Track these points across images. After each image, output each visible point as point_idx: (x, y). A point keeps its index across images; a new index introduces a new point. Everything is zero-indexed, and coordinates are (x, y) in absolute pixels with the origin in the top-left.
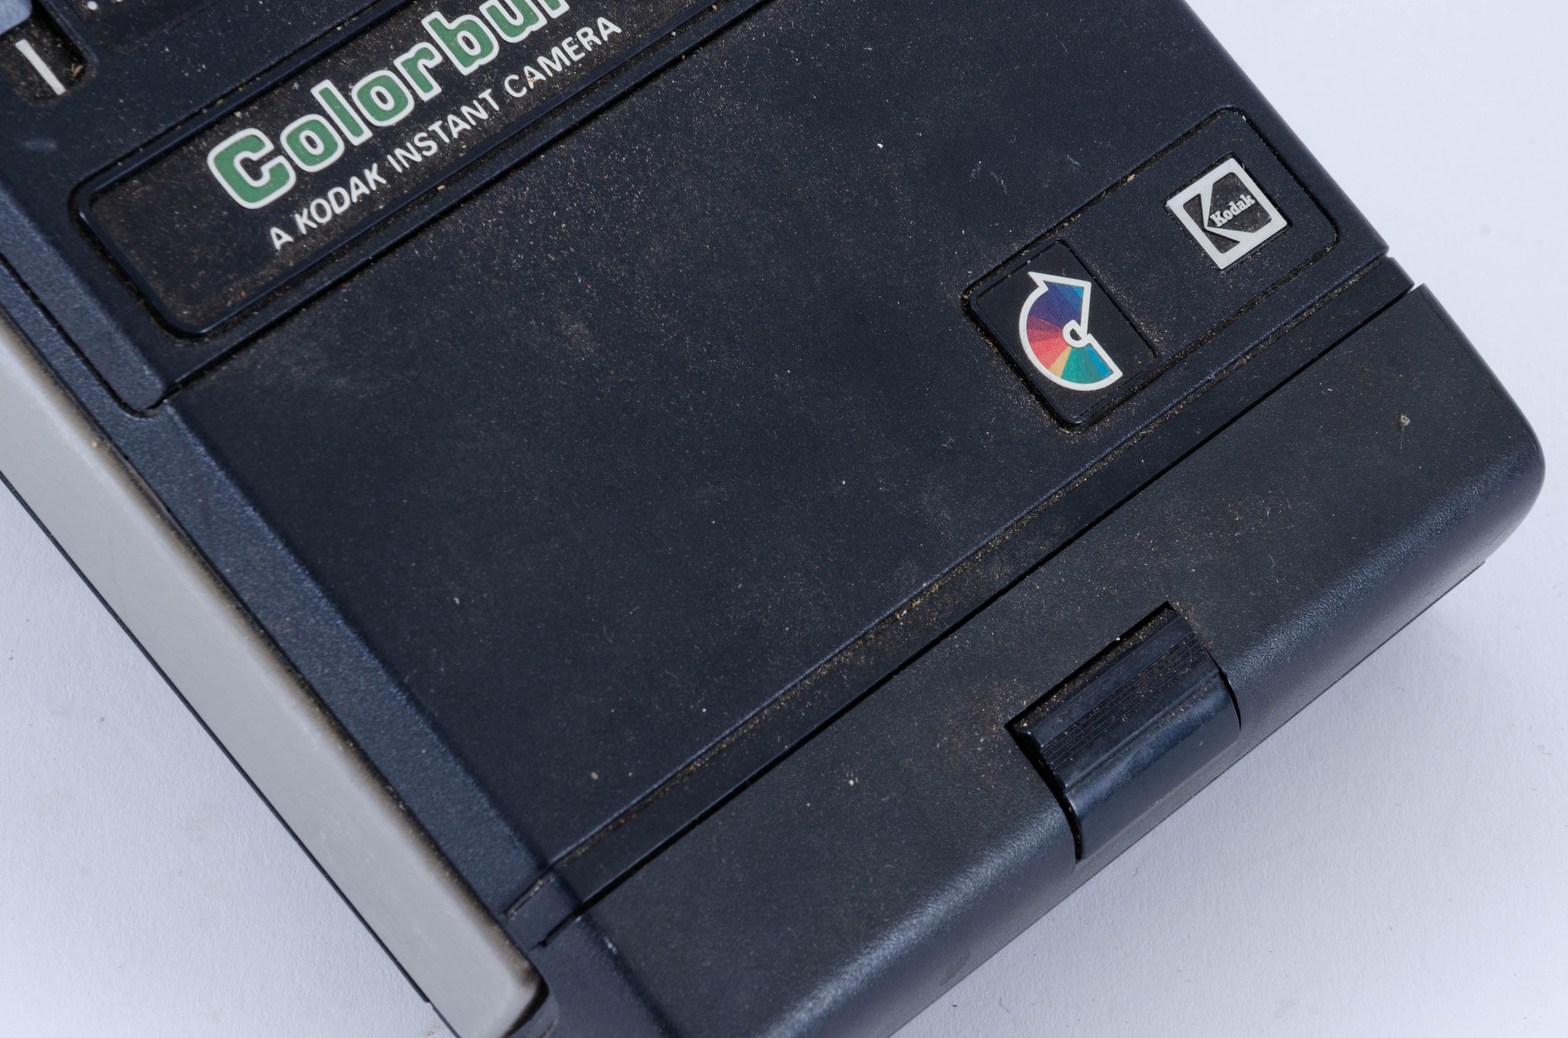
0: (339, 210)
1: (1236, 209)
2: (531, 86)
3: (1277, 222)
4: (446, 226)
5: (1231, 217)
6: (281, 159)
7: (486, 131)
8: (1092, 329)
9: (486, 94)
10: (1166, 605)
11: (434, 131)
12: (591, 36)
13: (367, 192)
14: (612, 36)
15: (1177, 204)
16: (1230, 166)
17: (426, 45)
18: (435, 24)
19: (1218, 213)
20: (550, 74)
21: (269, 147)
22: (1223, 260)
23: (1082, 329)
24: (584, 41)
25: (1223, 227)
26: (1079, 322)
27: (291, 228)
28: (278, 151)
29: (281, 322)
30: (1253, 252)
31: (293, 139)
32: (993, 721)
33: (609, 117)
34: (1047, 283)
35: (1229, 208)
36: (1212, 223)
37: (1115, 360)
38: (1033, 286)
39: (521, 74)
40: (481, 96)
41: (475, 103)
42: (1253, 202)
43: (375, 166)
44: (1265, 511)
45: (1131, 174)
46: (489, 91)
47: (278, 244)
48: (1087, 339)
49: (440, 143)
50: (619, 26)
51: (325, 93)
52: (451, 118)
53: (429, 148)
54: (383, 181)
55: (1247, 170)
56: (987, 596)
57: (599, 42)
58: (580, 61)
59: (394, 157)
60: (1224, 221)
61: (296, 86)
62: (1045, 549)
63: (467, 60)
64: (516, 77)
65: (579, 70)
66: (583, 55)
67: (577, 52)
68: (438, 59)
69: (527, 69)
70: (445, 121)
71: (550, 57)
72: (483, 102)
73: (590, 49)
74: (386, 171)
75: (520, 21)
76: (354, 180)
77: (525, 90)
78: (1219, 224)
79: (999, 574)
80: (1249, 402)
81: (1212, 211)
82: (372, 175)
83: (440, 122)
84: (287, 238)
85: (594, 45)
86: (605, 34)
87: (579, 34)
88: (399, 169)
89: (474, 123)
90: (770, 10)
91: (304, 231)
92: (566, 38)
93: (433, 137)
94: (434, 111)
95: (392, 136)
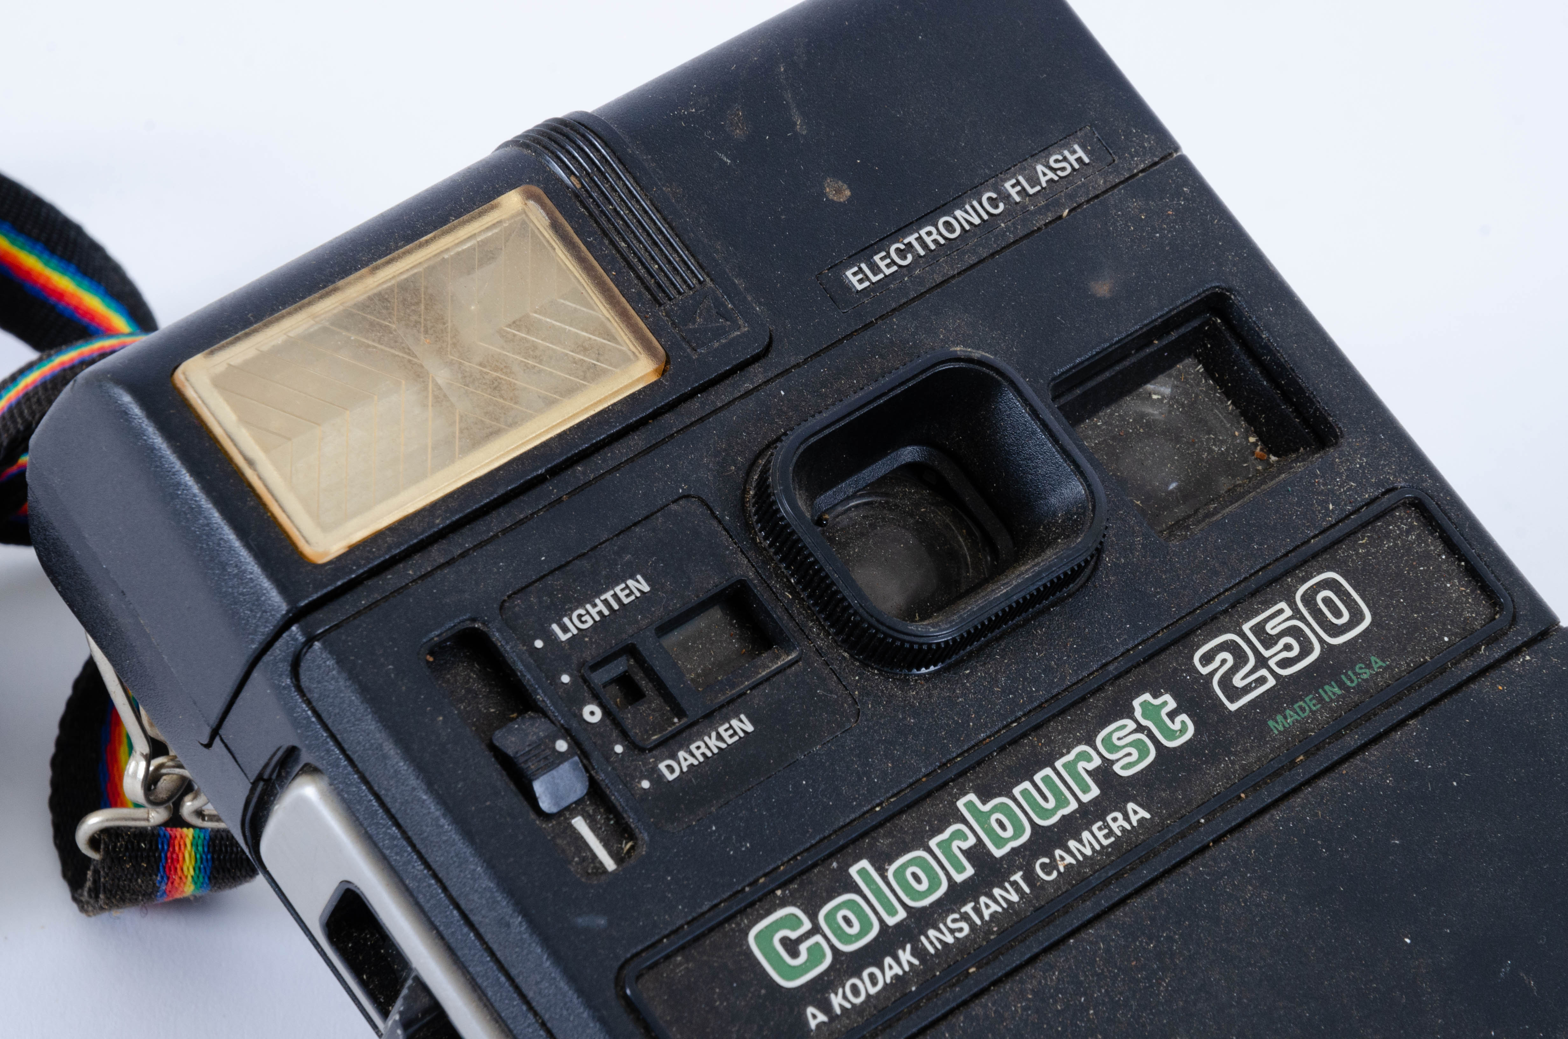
0: (873, 991)
2: (1062, 869)
4: (976, 1009)
6: (818, 938)
7: (1016, 913)
9: (1017, 877)
12: (1121, 822)
13: (900, 973)
14: (1141, 821)
17: (961, 826)
18: (970, 805)
20: (1080, 858)
21: (807, 925)
24: (1114, 826)
27: (826, 1007)
28: (816, 929)
33: (1137, 902)
40: (1012, 879)
41: (1007, 885)
43: (908, 947)
46: (1021, 873)
47: (813, 1024)
49: (972, 925)
50: (1149, 811)
51: (863, 872)
52: (983, 900)
53: (961, 930)
54: (916, 962)
57: (1128, 827)
59: (927, 938)
61: (835, 865)
63: (999, 842)
64: (1047, 860)
65: (1108, 855)
66: (1112, 839)
67: (1106, 837)
68: (972, 841)
69: (1058, 852)
70: (977, 902)
71: (1081, 841)
72: (1014, 884)
73: (1119, 834)
74: (919, 952)
75: (1051, 804)
76: (888, 960)
77: (1055, 874)
82: (906, 956)
84: (822, 1018)
85: (1124, 830)
86: (1134, 819)
87: (1109, 818)
88: (932, 950)
89: (1005, 905)
90: (1297, 800)
91: (838, 1011)
92: (1097, 822)
93: (965, 919)
94: (967, 892)
95: (925, 917)
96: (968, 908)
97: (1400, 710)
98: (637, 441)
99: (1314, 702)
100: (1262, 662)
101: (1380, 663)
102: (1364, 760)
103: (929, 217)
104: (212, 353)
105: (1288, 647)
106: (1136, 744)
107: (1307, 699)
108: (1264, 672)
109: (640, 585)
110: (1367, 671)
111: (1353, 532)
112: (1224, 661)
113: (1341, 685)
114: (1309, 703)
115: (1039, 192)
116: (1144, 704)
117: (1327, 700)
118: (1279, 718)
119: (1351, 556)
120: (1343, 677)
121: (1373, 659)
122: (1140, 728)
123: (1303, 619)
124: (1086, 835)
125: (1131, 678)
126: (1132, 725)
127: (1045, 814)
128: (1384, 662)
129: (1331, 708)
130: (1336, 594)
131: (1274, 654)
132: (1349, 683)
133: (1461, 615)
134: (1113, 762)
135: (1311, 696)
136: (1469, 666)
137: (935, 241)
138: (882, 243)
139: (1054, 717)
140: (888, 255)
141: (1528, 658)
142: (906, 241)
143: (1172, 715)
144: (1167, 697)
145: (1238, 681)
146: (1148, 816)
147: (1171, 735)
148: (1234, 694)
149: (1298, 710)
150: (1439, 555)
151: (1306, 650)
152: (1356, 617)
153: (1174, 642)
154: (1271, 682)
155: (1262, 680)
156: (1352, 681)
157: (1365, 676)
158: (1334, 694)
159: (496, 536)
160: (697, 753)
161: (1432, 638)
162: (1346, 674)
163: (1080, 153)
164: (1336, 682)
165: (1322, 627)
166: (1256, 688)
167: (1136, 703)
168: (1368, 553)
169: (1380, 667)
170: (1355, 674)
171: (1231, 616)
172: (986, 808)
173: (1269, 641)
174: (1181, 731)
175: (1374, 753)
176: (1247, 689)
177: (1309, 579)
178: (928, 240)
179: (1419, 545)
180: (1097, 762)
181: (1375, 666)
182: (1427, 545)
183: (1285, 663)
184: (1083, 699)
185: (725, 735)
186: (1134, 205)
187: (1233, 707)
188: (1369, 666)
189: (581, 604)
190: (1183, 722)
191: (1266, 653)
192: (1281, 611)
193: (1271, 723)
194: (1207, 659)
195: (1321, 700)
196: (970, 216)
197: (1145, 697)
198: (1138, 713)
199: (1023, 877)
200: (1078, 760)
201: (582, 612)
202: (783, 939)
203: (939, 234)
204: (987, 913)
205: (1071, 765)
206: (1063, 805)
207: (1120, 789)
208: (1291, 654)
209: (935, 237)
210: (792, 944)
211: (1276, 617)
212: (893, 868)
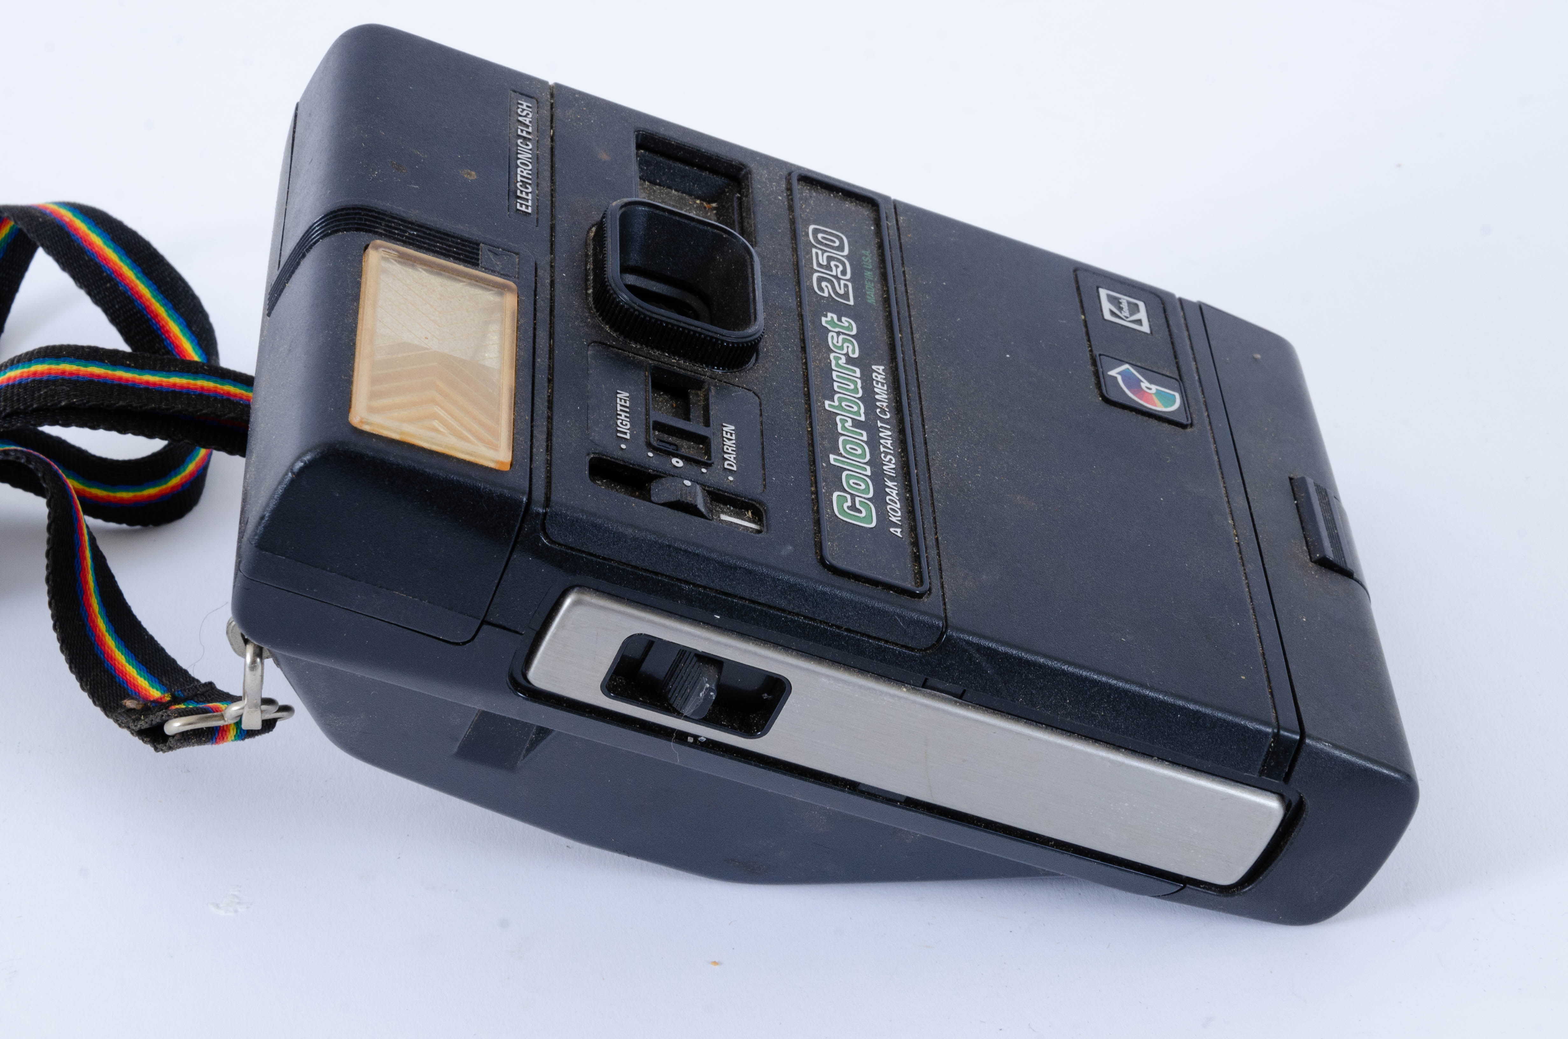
2: (888, 410)
4: (936, 487)
7: (897, 438)
10: (1290, 478)
12: (879, 376)
14: (883, 370)
18: (830, 405)
27: (895, 525)
32: (1307, 562)
39: (879, 407)
41: (880, 429)
43: (886, 479)
47: (899, 534)
49: (890, 454)
50: (881, 365)
51: (835, 460)
52: (882, 441)
54: (895, 483)
57: (884, 377)
59: (886, 471)
61: (824, 464)
65: (892, 393)
69: (878, 404)
71: (878, 394)
72: (882, 427)
74: (891, 479)
76: (887, 490)
78: (1128, 316)
81: (1121, 313)
82: (890, 484)
83: (881, 446)
84: (899, 530)
86: (881, 371)
87: (874, 378)
88: (894, 475)
90: (914, 326)
91: (900, 523)
92: (873, 382)
93: (887, 454)
94: (874, 442)
95: (876, 463)
96: (882, 449)
99: (870, 282)
100: (837, 278)
101: (868, 252)
102: (911, 294)
103: (513, 164)
105: (837, 266)
106: (844, 340)
107: (867, 283)
108: (842, 282)
109: (624, 394)
110: (868, 258)
112: (827, 286)
114: (869, 284)
115: (533, 129)
116: (827, 322)
117: (872, 279)
118: (868, 297)
119: (808, 215)
120: (865, 266)
121: (864, 252)
122: (838, 333)
123: (826, 251)
124: (876, 390)
125: (810, 315)
126: (835, 335)
127: (855, 391)
129: (877, 282)
130: (822, 233)
131: (836, 272)
132: (869, 268)
133: (864, 215)
134: (848, 354)
135: (866, 281)
136: (893, 233)
137: (528, 174)
140: (521, 190)
141: (901, 218)
142: (519, 180)
143: (840, 320)
144: (829, 315)
145: (840, 291)
146: (883, 367)
147: (849, 329)
148: (846, 296)
149: (869, 289)
150: (831, 196)
151: (843, 263)
152: (839, 238)
154: (850, 285)
155: (846, 286)
156: (870, 265)
157: (870, 261)
158: (871, 274)
160: (730, 451)
162: (863, 264)
163: (525, 103)
164: (866, 269)
165: (835, 250)
166: (848, 290)
167: (824, 324)
168: (811, 210)
169: (869, 254)
170: (867, 262)
171: (806, 266)
172: (836, 403)
173: (829, 268)
174: (850, 325)
176: (847, 293)
177: (808, 233)
178: (525, 174)
179: (820, 195)
180: (843, 357)
181: (868, 254)
182: (822, 194)
183: (844, 272)
185: (729, 436)
186: (570, 113)
187: (852, 303)
188: (866, 256)
189: (616, 418)
190: (846, 321)
191: (834, 273)
192: (817, 253)
193: (869, 301)
194: (821, 289)
195: (870, 280)
196: (525, 155)
197: (824, 319)
198: (830, 328)
199: (881, 422)
200: (837, 361)
201: (621, 421)
202: (848, 507)
203: (525, 169)
204: (889, 446)
205: (838, 365)
206: (855, 383)
207: (863, 363)
208: (841, 268)
209: (525, 172)
210: (853, 507)
211: (819, 256)
212: (842, 451)
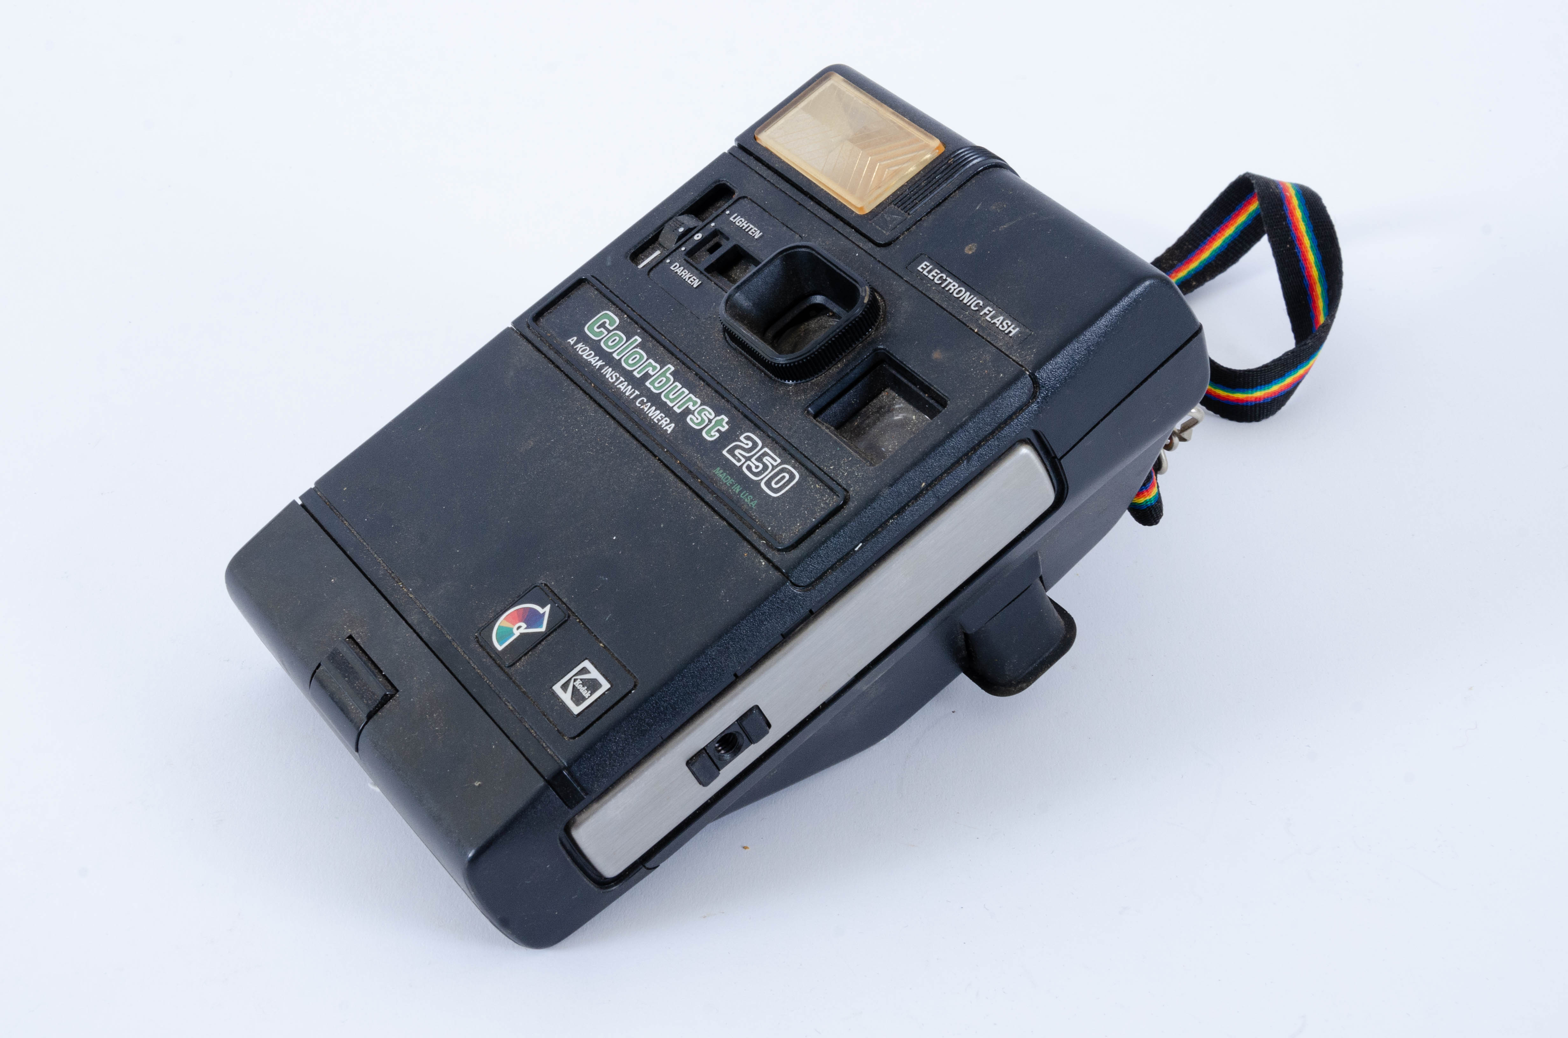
0: (584, 356)
1: (583, 690)
2: (641, 407)
3: (576, 710)
5: (578, 688)
6: (606, 333)
7: (621, 397)
8: (522, 635)
9: (637, 392)
10: (397, 691)
11: (620, 379)
12: (665, 423)
13: (592, 363)
14: (666, 430)
15: (586, 664)
16: (605, 686)
18: (669, 368)
19: (581, 682)
20: (647, 413)
21: (611, 328)
22: (557, 688)
23: (523, 630)
24: (663, 421)
25: (574, 686)
26: (526, 628)
27: (576, 343)
28: (609, 331)
29: (539, 350)
30: (562, 702)
31: (616, 334)
32: (352, 630)
33: (627, 435)
34: (544, 613)
35: (583, 686)
36: (575, 680)
37: (507, 647)
38: (543, 607)
39: (647, 402)
40: (636, 391)
41: (633, 390)
42: (587, 697)
43: (604, 363)
44: (437, 727)
45: (604, 644)
46: (639, 393)
47: (570, 340)
48: (517, 633)
49: (615, 382)
50: (671, 432)
51: (636, 340)
52: (626, 383)
53: (612, 379)
54: (597, 367)
55: (604, 694)
56: (404, 615)
57: (663, 427)
58: (654, 422)
59: (608, 368)
60: (576, 686)
61: (639, 331)
62: (424, 635)
63: (652, 383)
64: (645, 401)
65: (650, 423)
66: (657, 422)
67: (658, 420)
68: (652, 373)
69: (649, 404)
70: (625, 381)
71: (655, 411)
72: (634, 392)
73: (659, 424)
74: (601, 367)
75: (671, 397)
76: (597, 358)
77: (639, 405)
78: (575, 684)
79: (413, 619)
80: (488, 710)
81: (581, 679)
82: (600, 363)
83: (624, 380)
84: (572, 343)
85: (661, 425)
86: (667, 428)
87: (667, 418)
88: (602, 372)
89: (624, 391)
90: (680, 484)
91: (575, 347)
92: (664, 414)
93: (617, 379)
94: (628, 376)
95: (616, 365)
96: (622, 379)
97: (727, 514)
98: (828, 217)
99: (731, 483)
100: (748, 459)
101: (754, 505)
102: (702, 507)
103: (962, 282)
104: (845, 81)
105: (757, 467)
106: (703, 420)
107: (732, 480)
108: (743, 460)
109: (758, 234)
110: (749, 500)
111: (821, 481)
112: (747, 444)
113: (741, 492)
114: (730, 481)
115: (988, 321)
116: (722, 420)
117: (733, 488)
118: (722, 471)
119: (809, 482)
120: (745, 491)
121: (756, 502)
122: (710, 421)
123: (773, 470)
124: (658, 412)
125: (735, 412)
126: (711, 417)
127: (667, 396)
128: (755, 506)
129: (729, 490)
130: (787, 481)
131: (753, 462)
132: (742, 494)
133: (783, 532)
134: (693, 414)
135: (734, 481)
136: (754, 538)
137: (950, 289)
138: (943, 269)
139: (713, 388)
140: (938, 274)
141: (763, 563)
142: (947, 278)
143: (718, 431)
144: (727, 427)
145: (737, 452)
146: (669, 432)
147: (708, 433)
148: (731, 451)
149: (726, 478)
150: (815, 518)
151: (756, 474)
152: (775, 491)
153: (755, 425)
154: (738, 464)
155: (739, 460)
156: (743, 496)
157: (746, 500)
158: (736, 490)
159: (778, 188)
160: (683, 273)
161: (769, 523)
162: (747, 492)
163: (1014, 332)
164: (742, 489)
165: (769, 478)
166: (735, 459)
167: (723, 416)
168: (811, 489)
169: (751, 505)
170: (747, 497)
171: (771, 443)
172: (668, 375)
173: (759, 459)
174: (711, 436)
175: (706, 509)
176: (734, 456)
177: (794, 469)
178: (951, 286)
179: (819, 509)
180: (692, 408)
181: (752, 503)
182: (819, 512)
183: (749, 468)
184: (723, 397)
185: (692, 279)
186: (988, 357)
187: (725, 452)
188: (751, 501)
189: (746, 219)
190: (715, 435)
191: (753, 460)
192: (775, 461)
193: (719, 468)
194: (748, 438)
195: (732, 485)
196: (967, 297)
197: (726, 419)
198: (718, 418)
199: (637, 395)
200: (693, 402)
201: (743, 221)
202: (605, 322)
203: (955, 290)
204: (620, 386)
205: (690, 399)
206: (672, 401)
207: (680, 419)
208: (754, 470)
209: (953, 288)
210: (603, 325)
211: (772, 460)
212: (638, 350)
